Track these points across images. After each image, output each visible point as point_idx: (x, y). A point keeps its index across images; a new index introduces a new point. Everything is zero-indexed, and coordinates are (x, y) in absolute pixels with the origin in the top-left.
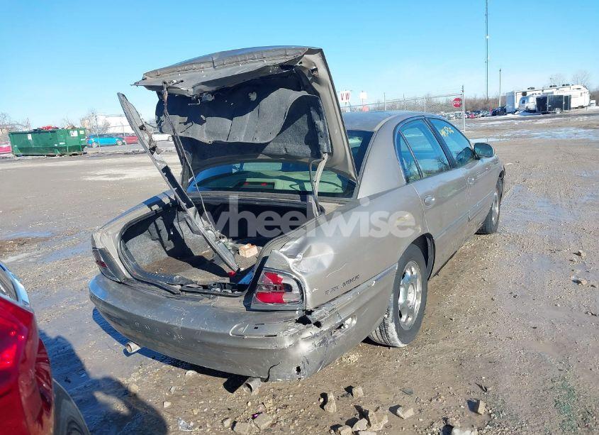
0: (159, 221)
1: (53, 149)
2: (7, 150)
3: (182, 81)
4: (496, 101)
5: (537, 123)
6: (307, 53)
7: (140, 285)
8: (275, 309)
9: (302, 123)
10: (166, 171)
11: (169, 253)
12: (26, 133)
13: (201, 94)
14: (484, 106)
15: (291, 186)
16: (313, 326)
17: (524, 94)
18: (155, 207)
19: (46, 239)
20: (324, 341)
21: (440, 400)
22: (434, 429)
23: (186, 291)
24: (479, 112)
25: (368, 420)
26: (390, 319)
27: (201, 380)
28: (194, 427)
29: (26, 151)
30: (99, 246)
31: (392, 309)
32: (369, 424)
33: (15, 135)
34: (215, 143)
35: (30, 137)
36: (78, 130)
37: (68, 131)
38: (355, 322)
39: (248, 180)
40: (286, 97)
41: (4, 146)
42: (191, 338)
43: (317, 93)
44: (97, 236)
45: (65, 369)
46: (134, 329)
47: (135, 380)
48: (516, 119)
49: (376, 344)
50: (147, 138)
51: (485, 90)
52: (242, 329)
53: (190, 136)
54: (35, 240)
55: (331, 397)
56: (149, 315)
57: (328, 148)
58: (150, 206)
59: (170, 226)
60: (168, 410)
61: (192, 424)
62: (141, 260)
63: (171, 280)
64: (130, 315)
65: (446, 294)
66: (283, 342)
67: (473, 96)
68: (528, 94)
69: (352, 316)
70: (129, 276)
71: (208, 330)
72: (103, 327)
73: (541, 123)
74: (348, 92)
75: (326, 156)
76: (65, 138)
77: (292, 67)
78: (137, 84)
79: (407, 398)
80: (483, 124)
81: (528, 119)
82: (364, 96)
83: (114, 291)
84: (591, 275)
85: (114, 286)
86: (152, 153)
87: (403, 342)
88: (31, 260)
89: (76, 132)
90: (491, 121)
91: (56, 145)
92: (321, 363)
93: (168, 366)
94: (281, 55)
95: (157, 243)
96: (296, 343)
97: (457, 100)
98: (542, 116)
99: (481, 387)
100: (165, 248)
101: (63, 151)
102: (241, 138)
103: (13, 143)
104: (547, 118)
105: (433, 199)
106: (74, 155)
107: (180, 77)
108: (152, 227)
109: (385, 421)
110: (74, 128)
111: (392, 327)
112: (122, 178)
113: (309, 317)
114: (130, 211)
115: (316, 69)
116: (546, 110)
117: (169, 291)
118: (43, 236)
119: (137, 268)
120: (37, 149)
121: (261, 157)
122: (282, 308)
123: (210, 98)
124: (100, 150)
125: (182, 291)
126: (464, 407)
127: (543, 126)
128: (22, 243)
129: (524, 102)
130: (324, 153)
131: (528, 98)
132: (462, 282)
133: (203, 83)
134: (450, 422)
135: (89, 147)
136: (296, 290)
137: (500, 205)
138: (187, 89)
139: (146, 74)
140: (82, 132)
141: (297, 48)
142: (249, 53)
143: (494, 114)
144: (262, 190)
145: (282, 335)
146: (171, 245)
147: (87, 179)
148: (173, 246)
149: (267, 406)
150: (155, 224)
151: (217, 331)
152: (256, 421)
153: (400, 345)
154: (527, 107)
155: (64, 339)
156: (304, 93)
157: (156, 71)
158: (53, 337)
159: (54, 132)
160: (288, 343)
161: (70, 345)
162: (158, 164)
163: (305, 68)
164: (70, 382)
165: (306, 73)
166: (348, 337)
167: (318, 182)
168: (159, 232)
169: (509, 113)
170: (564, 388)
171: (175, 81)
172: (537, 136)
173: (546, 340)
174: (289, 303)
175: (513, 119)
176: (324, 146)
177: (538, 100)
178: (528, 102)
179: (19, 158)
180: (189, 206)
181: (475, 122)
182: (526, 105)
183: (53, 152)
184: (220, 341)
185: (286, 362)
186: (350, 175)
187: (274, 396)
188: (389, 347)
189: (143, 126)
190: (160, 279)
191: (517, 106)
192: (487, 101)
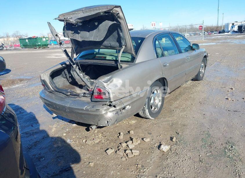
0: (66, 71)
1: (36, 45)
2: (18, 46)
3: (72, 18)
4: (221, 27)
5: (237, 37)
6: (114, 7)
7: (57, 93)
8: (100, 101)
9: (115, 34)
10: (65, 51)
11: (70, 83)
12: (25, 39)
13: (77, 23)
14: (216, 29)
15: (112, 58)
16: (113, 107)
17: (233, 24)
18: (64, 65)
19: (30, 79)
20: (117, 113)
21: (161, 137)
22: (155, 145)
23: (72, 95)
24: (213, 32)
25: (133, 141)
26: (146, 108)
27: (78, 127)
28: (72, 142)
29: (25, 46)
30: (43, 79)
31: (147, 104)
32: (133, 142)
33: (22, 40)
34: (83, 41)
35: (27, 41)
36: (46, 38)
37: (42, 38)
38: (130, 107)
39: (97, 56)
40: (108, 24)
41: (18, 44)
42: (71, 111)
43: (120, 23)
44: (42, 75)
45: (32, 122)
46: (54, 108)
47: (55, 127)
48: (228, 35)
49: (143, 118)
50: (58, 39)
51: (217, 22)
52: (88, 107)
53: (74, 38)
54: (26, 79)
55: (122, 133)
56: (58, 102)
57: (125, 44)
58: (62, 65)
59: (69, 73)
60: (65, 136)
61: (72, 141)
62: (59, 85)
63: (67, 91)
64: (52, 103)
65: (174, 102)
66: (102, 112)
67: (212, 25)
68: (235, 24)
69: (129, 105)
70: (53, 90)
71: (77, 108)
72: (46, 110)
73: (238, 37)
74: (155, 22)
75: (124, 47)
76: (41, 41)
77: (109, 13)
78: (56, 19)
79: (149, 135)
80: (213, 37)
81: (234, 35)
82: (161, 24)
83: (47, 95)
84: (234, 97)
85: (47, 93)
86: (60, 45)
87: (152, 117)
88: (24, 86)
89: (45, 39)
90: (217, 36)
91: (37, 44)
92: (116, 120)
93: (67, 123)
94: (106, 8)
95: (65, 79)
96: (107, 113)
97: (200, 26)
98: (240, 34)
99: (177, 133)
100: (68, 81)
101: (40, 46)
102: (92, 39)
103: (21, 43)
104: (242, 35)
105: (168, 65)
106: (44, 48)
107: (71, 16)
108: (63, 73)
109: (139, 142)
110: (44, 37)
111: (147, 111)
112: (61, 57)
113: (111, 104)
114: (54, 67)
115: (119, 14)
116: (242, 31)
117: (66, 95)
118: (29, 78)
119: (56, 87)
120: (30, 46)
121: (102, 47)
122: (103, 101)
123: (81, 24)
124: (55, 46)
125: (70, 95)
126: (169, 139)
127: (239, 38)
128: (21, 80)
129: (232, 28)
130: (123, 45)
131: (234, 26)
132: (182, 98)
133: (78, 19)
134: (161, 143)
135: (50, 45)
136: (107, 95)
137: (205, 69)
138: (73, 21)
139: (59, 15)
140: (47, 39)
141: (111, 6)
142: (95, 8)
143: (220, 33)
144: (101, 60)
145: (101, 109)
146: (70, 80)
147: (47, 57)
148: (71, 80)
149: (99, 136)
150: (64, 72)
151: (80, 108)
152: (94, 140)
153: (151, 118)
154: (234, 30)
155: (32, 113)
156: (115, 22)
157: (63, 14)
158: (29, 112)
159: (36, 39)
160: (104, 112)
161: (34, 115)
162: (63, 49)
163: (114, 13)
164: (33, 126)
165: (115, 15)
166: (127, 112)
167: (120, 56)
168: (66, 75)
169: (226, 32)
170: (207, 134)
171: (69, 18)
172: (233, 42)
173: (207, 119)
174: (105, 99)
175: (227, 35)
176: (123, 43)
177: (239, 27)
178: (234, 28)
179: (23, 49)
180: (74, 64)
181: (211, 36)
182: (234, 29)
183: (36, 47)
184: (81, 112)
185: (103, 119)
186: (133, 54)
187: (102, 133)
188: (147, 119)
189: (57, 34)
190: (64, 91)
191: (229, 29)
192: (217, 27)
